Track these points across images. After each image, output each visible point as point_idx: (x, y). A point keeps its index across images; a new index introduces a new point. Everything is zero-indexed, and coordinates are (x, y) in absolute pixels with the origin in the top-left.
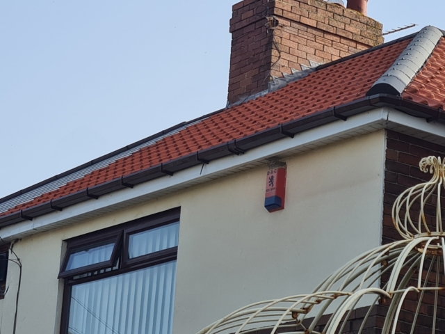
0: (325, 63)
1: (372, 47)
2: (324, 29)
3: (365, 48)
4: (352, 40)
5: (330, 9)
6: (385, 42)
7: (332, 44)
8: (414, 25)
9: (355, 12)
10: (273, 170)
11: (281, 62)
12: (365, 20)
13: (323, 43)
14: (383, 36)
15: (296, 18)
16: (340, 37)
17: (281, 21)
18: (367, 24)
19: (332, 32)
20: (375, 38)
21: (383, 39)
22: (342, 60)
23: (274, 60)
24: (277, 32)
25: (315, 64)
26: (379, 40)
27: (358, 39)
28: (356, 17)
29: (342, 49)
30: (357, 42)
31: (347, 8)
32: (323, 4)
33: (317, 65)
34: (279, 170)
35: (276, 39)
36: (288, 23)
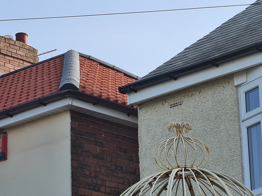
0: (6, 73)
1: (33, 63)
2: (5, 53)
3: (29, 64)
4: (21, 59)
5: (7, 42)
6: (39, 62)
7: (9, 62)
8: (56, 50)
9: (22, 43)
12: (28, 47)
13: (4, 61)
14: (38, 56)
16: (14, 57)
18: (29, 50)
19: (9, 55)
20: (34, 58)
21: (38, 58)
22: (16, 71)
26: (36, 59)
27: (24, 59)
28: (22, 45)
29: (15, 65)
30: (23, 60)
31: (16, 40)
32: (3, 39)
33: (2, 75)
34: (3, 137)
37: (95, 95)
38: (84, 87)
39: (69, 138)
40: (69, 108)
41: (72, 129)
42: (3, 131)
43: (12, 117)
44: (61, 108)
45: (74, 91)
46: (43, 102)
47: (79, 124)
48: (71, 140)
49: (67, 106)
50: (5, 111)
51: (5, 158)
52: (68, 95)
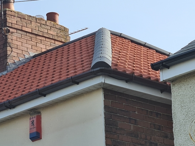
0: (38, 53)
1: (64, 42)
2: (36, 33)
3: (61, 44)
4: (52, 39)
5: (39, 22)
6: (71, 41)
7: (41, 42)
8: (87, 28)
9: (53, 23)
10: (34, 117)
11: (13, 54)
12: (59, 26)
13: (36, 41)
14: (70, 35)
15: (20, 27)
16: (46, 37)
17: (11, 30)
18: (60, 29)
19: (40, 35)
20: (65, 37)
21: (70, 37)
22: (48, 51)
23: (9, 53)
24: (9, 36)
25: (32, 54)
26: (67, 38)
27: (56, 38)
28: (54, 25)
29: (46, 44)
30: (55, 40)
31: (47, 20)
32: (34, 19)
33: (34, 55)
34: (37, 116)
35: (9, 40)
36: (15, 31)
37: (127, 72)
38: (116, 65)
39: (103, 116)
40: (102, 86)
41: (106, 107)
42: (37, 111)
43: (45, 96)
44: (94, 86)
45: (106, 68)
46: (75, 81)
47: (112, 102)
48: (105, 118)
49: (100, 84)
50: (38, 90)
51: (39, 138)
52: (101, 73)
